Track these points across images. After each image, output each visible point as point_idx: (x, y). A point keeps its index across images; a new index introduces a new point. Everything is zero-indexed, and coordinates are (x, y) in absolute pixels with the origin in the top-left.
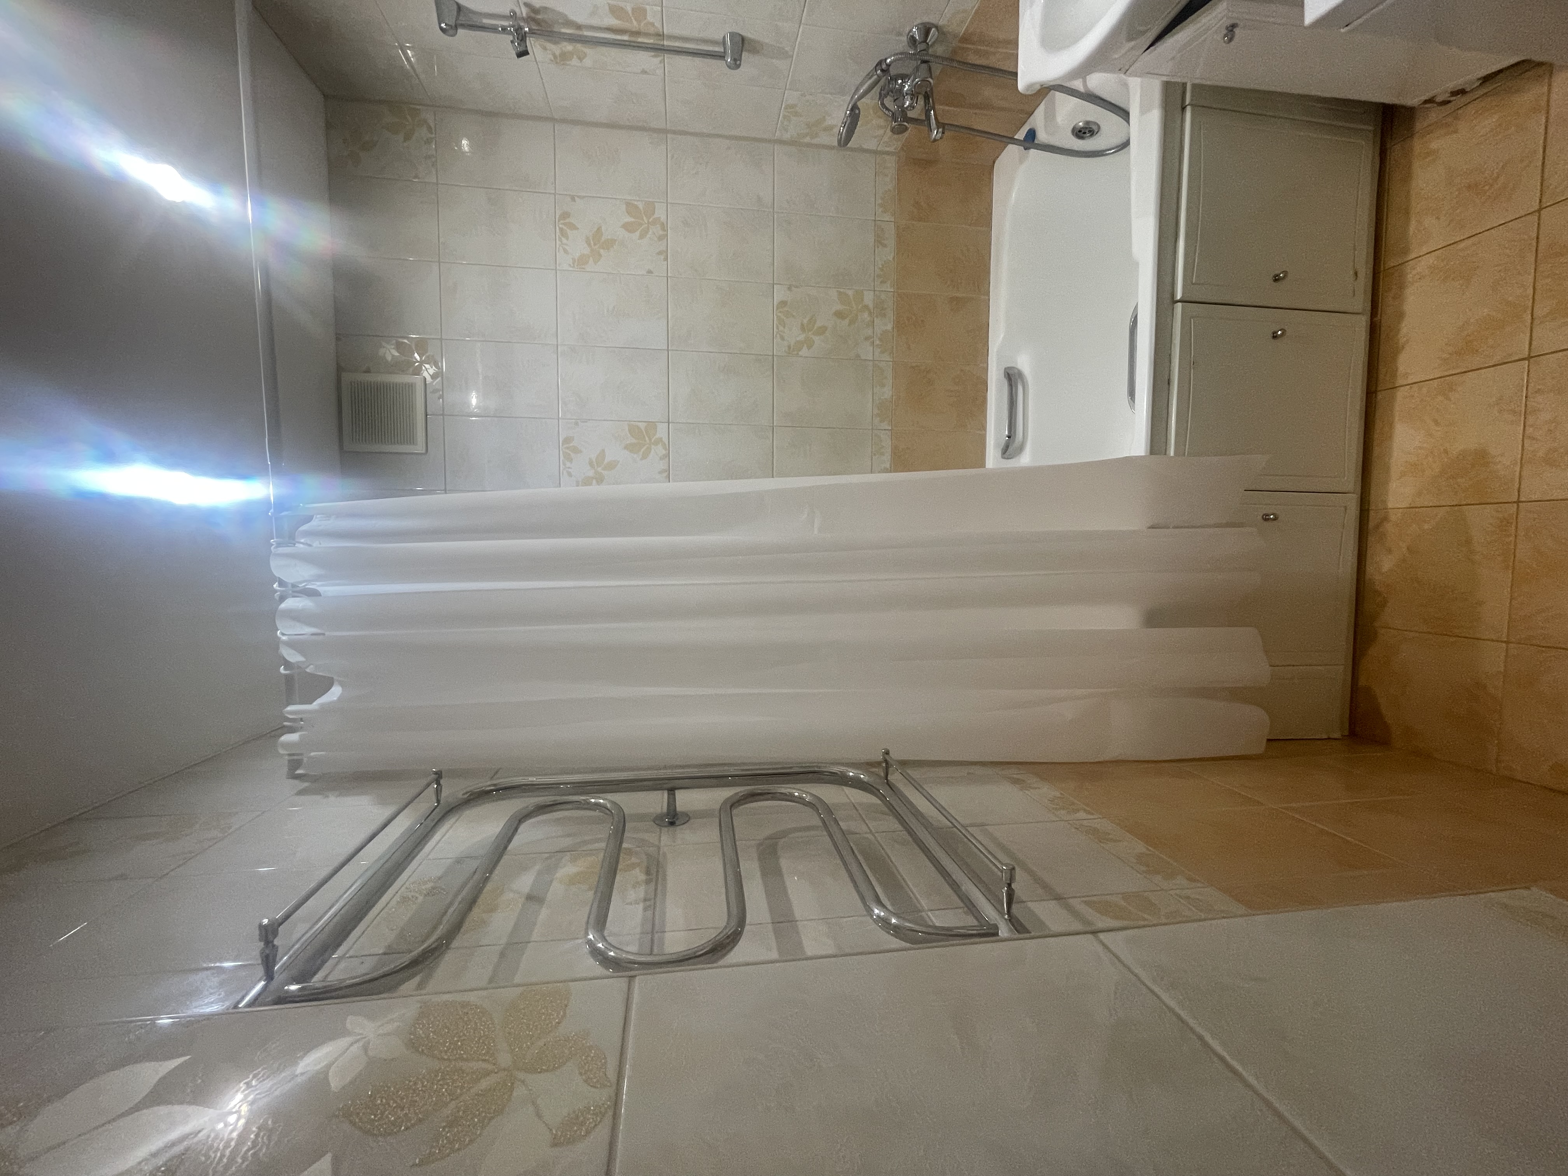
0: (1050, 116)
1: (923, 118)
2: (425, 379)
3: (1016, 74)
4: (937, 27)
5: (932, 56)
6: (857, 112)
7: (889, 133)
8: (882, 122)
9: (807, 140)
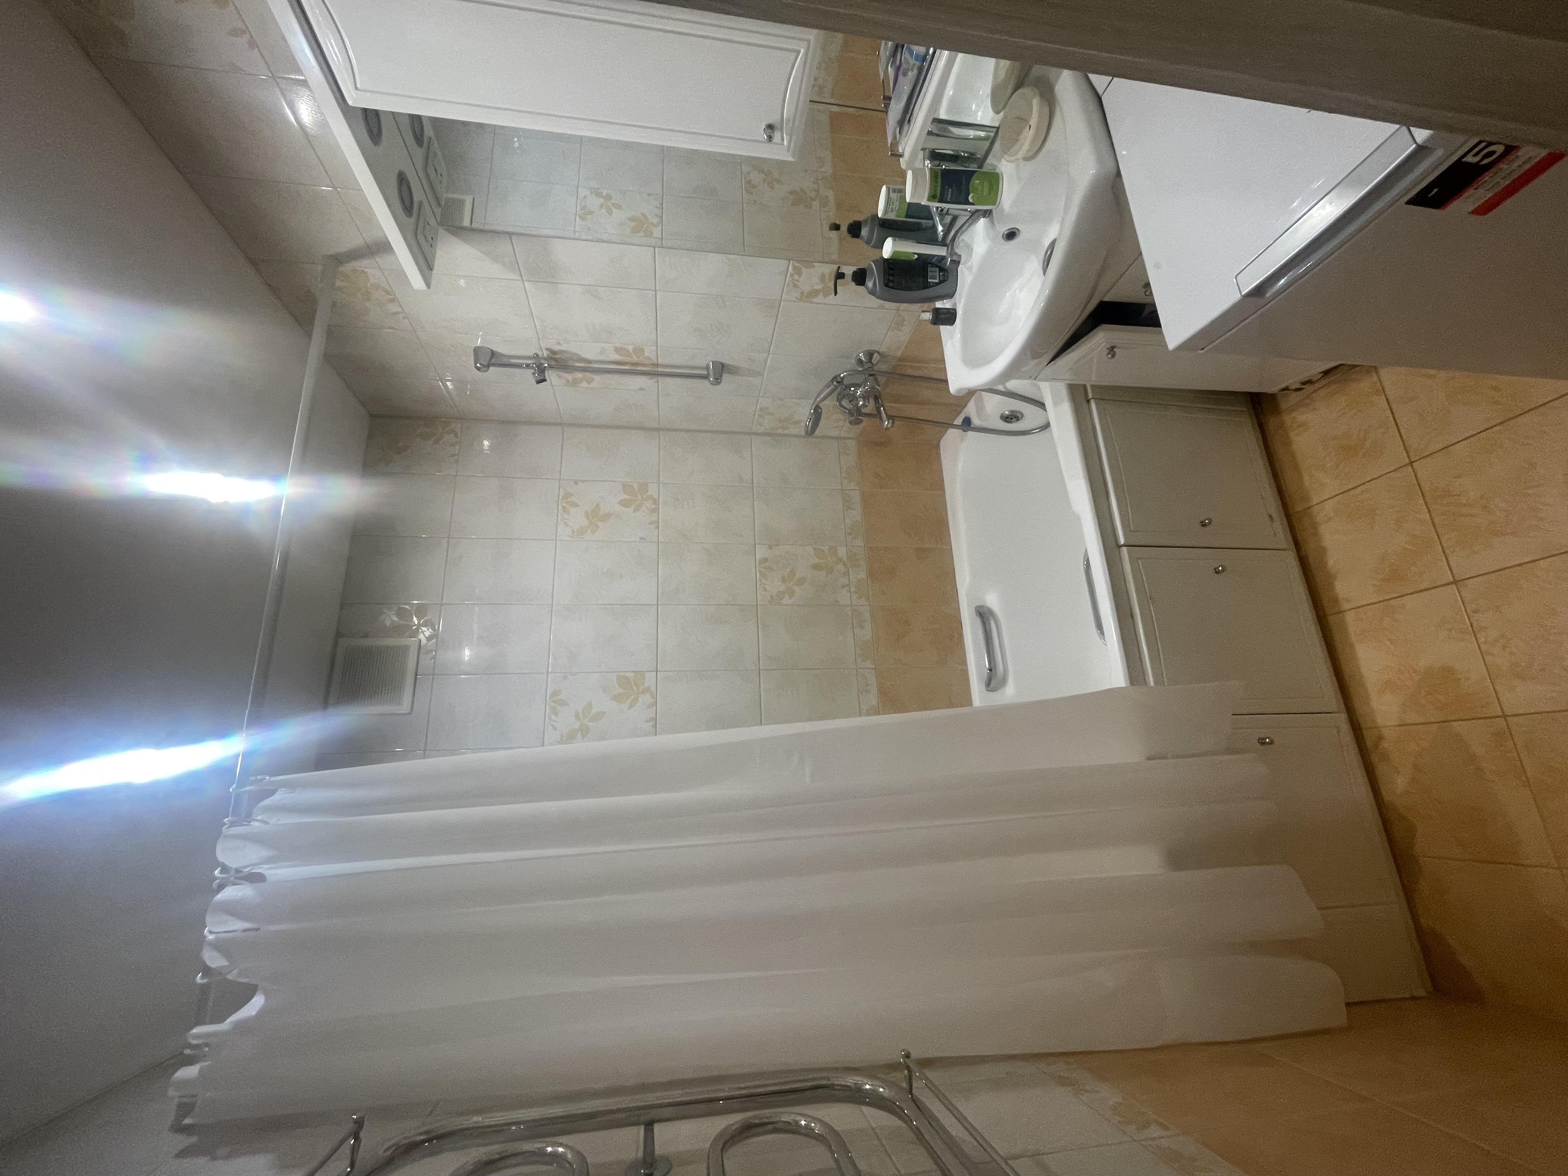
0: (980, 408)
1: (875, 412)
2: (420, 640)
3: (947, 381)
4: (878, 352)
5: (876, 371)
6: (820, 411)
7: (848, 425)
8: (841, 416)
9: (780, 431)
